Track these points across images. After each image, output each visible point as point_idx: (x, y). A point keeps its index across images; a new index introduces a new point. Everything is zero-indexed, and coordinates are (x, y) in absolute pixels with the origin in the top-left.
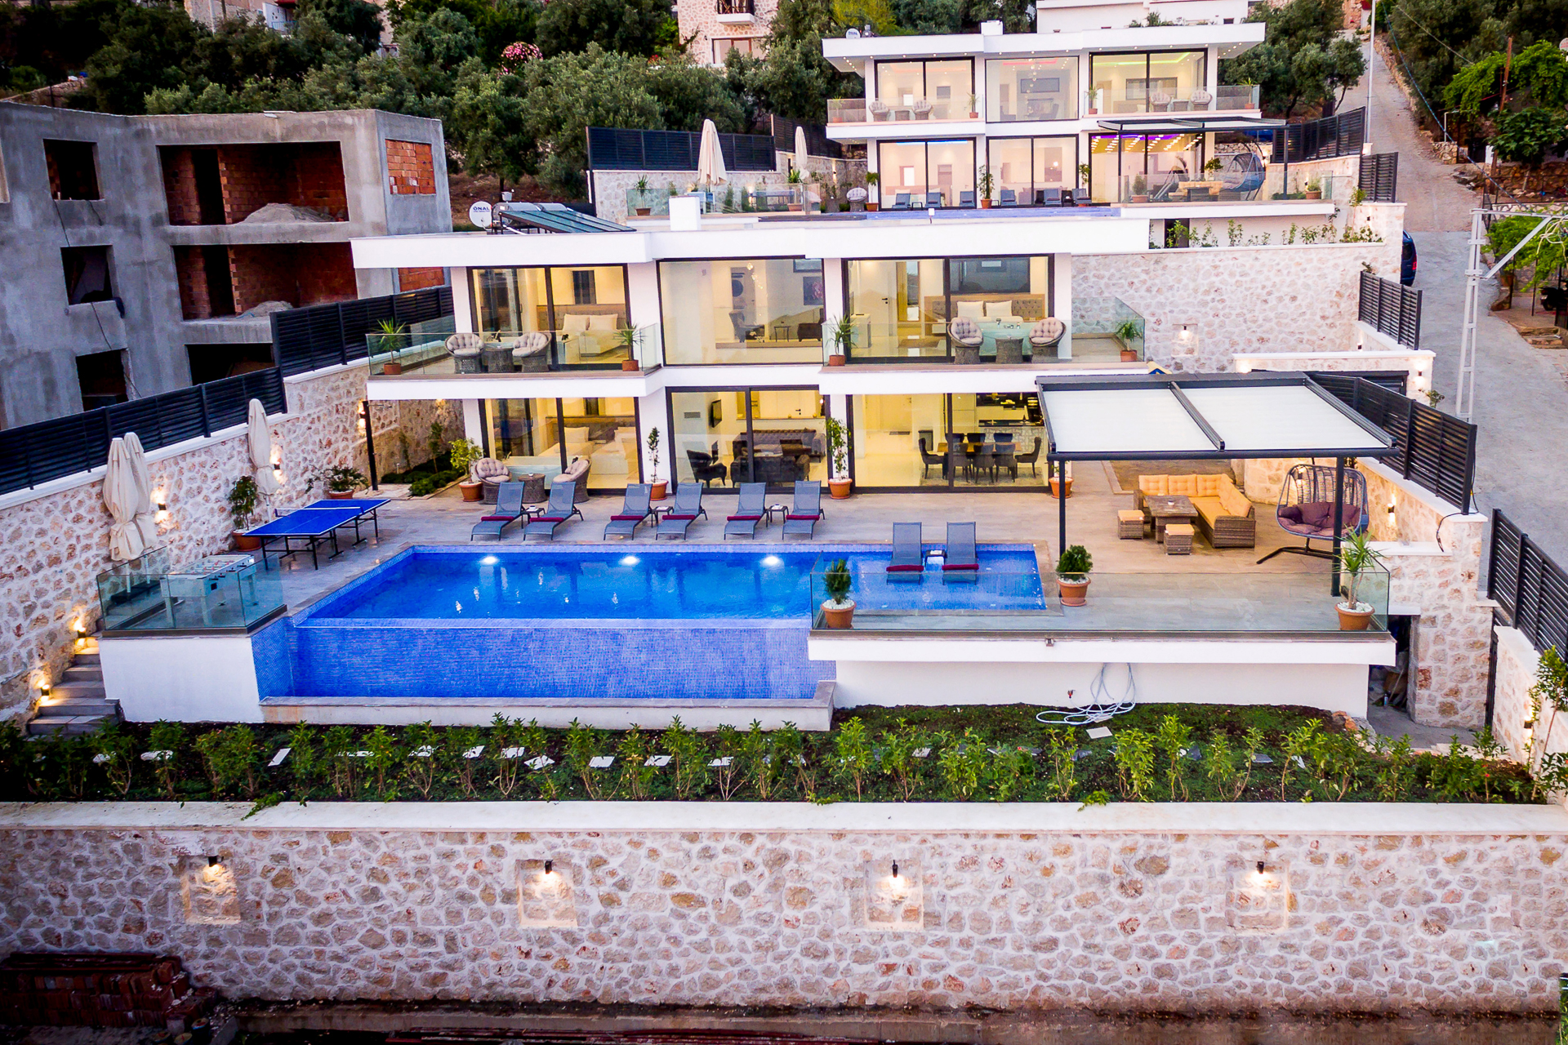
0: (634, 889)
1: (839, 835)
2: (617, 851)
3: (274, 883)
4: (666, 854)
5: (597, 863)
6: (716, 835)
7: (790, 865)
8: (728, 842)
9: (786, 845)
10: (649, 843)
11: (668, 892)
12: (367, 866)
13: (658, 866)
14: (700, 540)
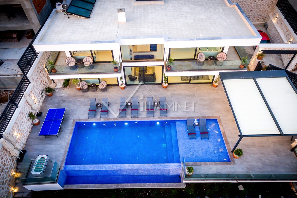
14: (141, 116)
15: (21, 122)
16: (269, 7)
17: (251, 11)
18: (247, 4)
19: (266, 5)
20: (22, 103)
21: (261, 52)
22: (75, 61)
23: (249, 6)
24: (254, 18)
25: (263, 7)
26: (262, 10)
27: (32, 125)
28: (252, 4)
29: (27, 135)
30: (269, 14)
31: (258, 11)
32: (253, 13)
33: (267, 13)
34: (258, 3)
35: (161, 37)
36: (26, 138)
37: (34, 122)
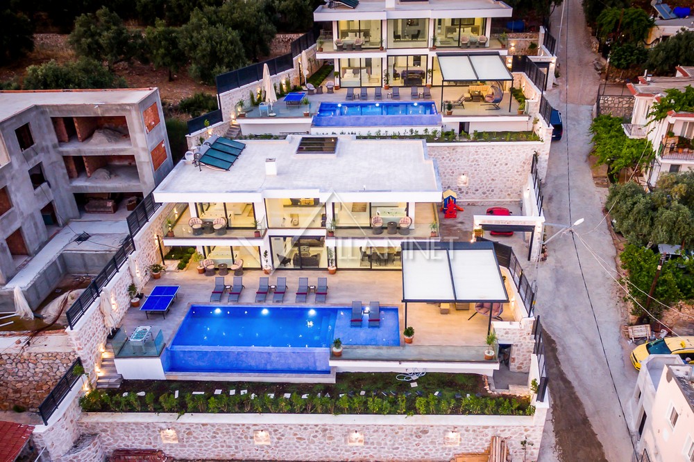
0: (286, 436)
1: (341, 425)
2: (281, 428)
3: (187, 434)
4: (294, 429)
5: (276, 431)
6: (308, 425)
7: (327, 432)
8: (311, 426)
9: (327, 427)
10: (290, 426)
11: (295, 437)
12: (212, 431)
13: (292, 431)
17: (493, 180)
23: (488, 173)
24: (501, 191)
27: (129, 306)
32: (497, 184)
37: (133, 301)
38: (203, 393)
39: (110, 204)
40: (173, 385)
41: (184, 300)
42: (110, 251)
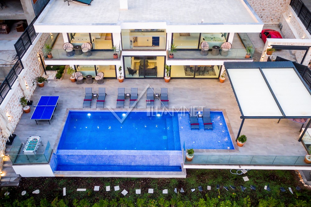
14: (140, 107)
15: (13, 105)
16: (282, 6)
17: (263, 10)
18: (258, 2)
19: (279, 4)
20: (15, 86)
21: (271, 47)
22: (72, 46)
23: (260, 5)
24: (267, 17)
25: (276, 6)
26: (275, 9)
27: (22, 113)
28: (264, 3)
29: (17, 122)
30: (283, 14)
31: (271, 10)
32: (265, 12)
33: (281, 13)
34: (270, 2)
35: (163, 21)
36: (16, 123)
37: (25, 109)
38: (85, 190)
39: (4, 27)
40: (61, 182)
41: (64, 106)
42: (6, 65)
